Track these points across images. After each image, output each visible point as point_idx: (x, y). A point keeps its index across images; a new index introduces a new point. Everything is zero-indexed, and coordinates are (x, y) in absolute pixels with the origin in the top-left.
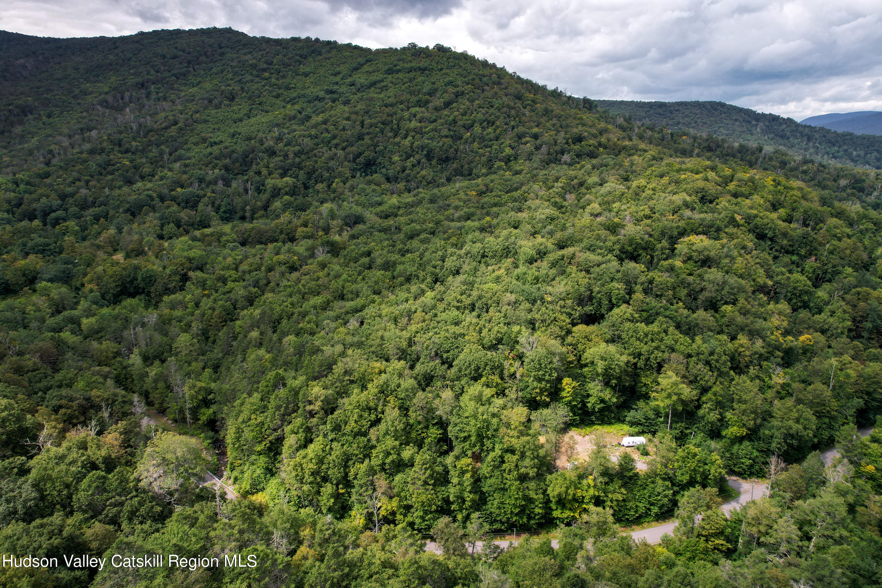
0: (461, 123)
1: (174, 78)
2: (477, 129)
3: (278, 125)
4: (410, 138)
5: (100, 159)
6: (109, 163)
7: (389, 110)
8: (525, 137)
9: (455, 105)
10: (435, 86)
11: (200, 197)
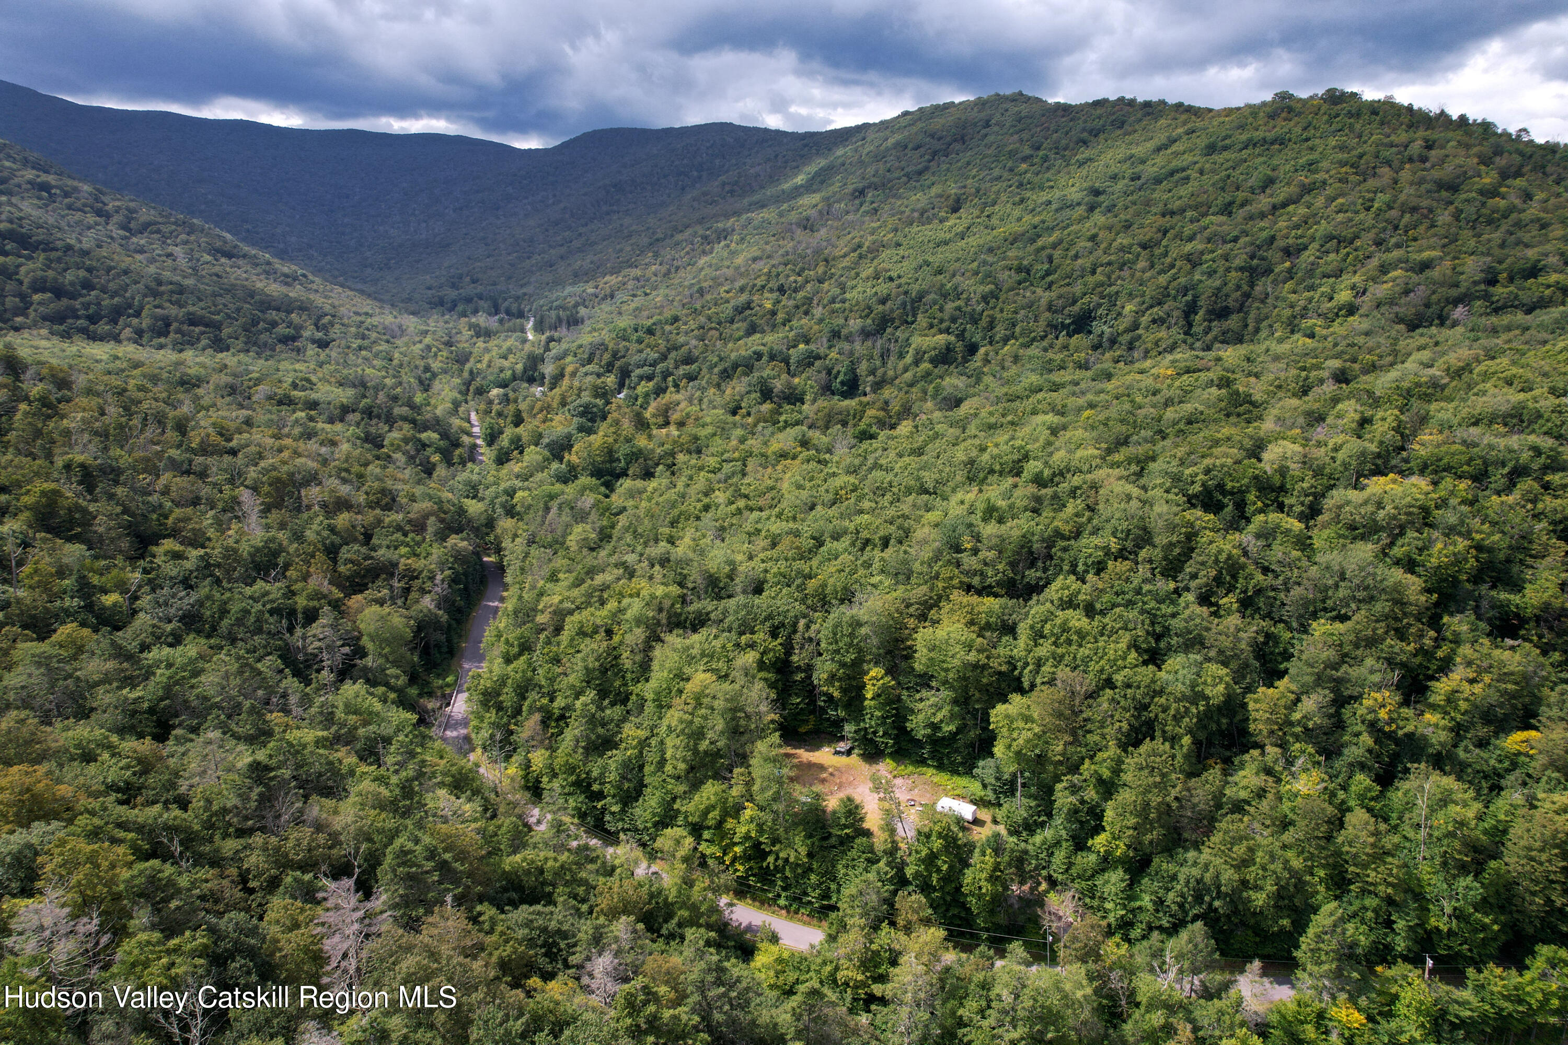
0: (1281, 243)
1: (904, 179)
2: (1307, 257)
3: (991, 250)
4: (1173, 271)
5: (744, 298)
6: (748, 306)
7: (1167, 221)
8: (1395, 269)
9: (1291, 208)
10: (1275, 174)
11: (818, 357)
